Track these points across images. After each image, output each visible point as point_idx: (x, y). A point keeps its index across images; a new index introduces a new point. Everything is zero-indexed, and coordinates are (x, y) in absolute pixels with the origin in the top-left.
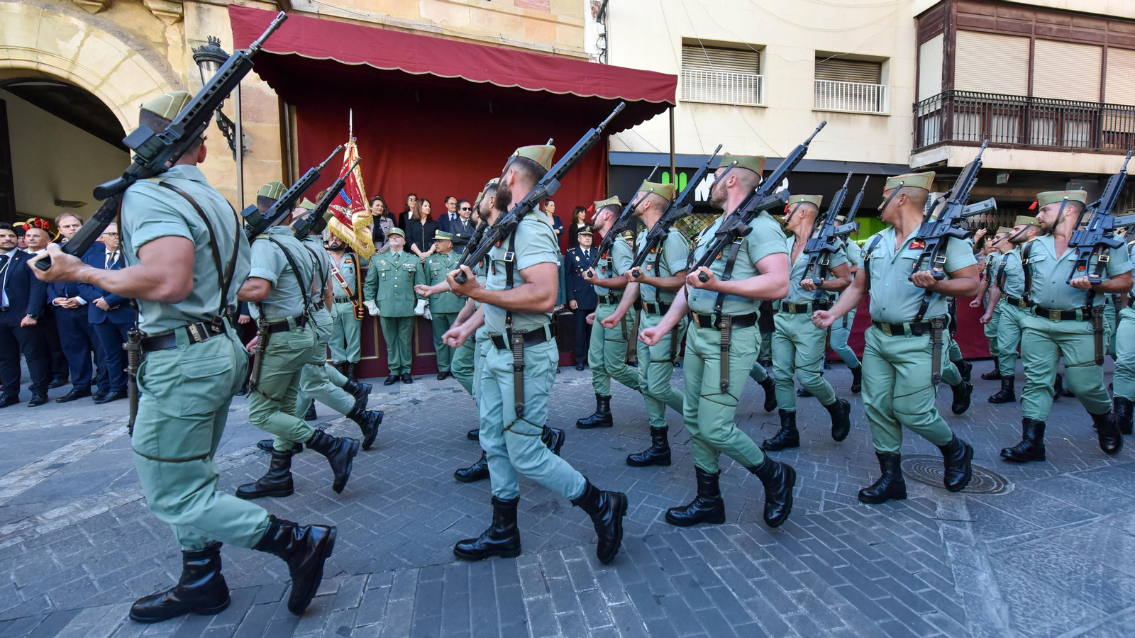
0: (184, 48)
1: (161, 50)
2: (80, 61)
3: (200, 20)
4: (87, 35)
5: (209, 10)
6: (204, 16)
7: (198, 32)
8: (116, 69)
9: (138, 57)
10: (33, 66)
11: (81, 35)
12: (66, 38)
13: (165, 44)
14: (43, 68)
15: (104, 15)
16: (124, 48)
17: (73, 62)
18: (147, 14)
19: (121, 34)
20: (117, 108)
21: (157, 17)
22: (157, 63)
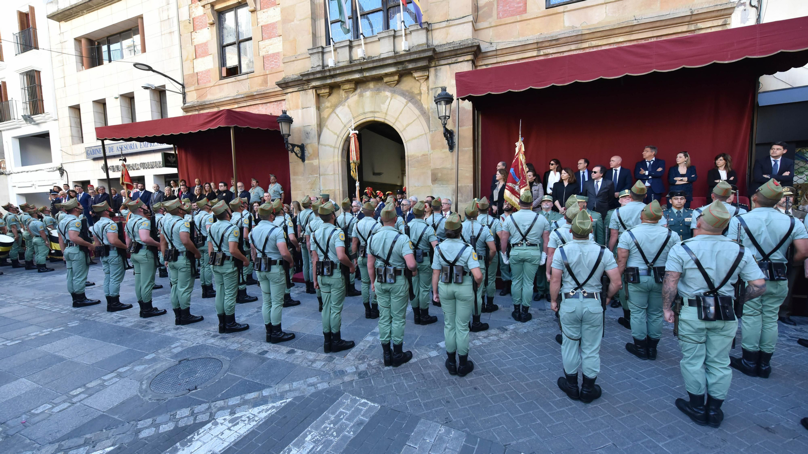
0: (428, 93)
1: (419, 97)
2: (388, 113)
3: (436, 76)
4: (391, 100)
5: (440, 69)
6: (439, 74)
7: (435, 83)
8: (401, 113)
9: (410, 104)
10: (372, 119)
11: (389, 99)
12: (383, 103)
13: (420, 94)
14: (376, 119)
15: (397, 86)
16: (404, 100)
17: (386, 114)
18: (413, 80)
19: (403, 94)
20: (401, 132)
21: (417, 80)
22: (417, 104)
